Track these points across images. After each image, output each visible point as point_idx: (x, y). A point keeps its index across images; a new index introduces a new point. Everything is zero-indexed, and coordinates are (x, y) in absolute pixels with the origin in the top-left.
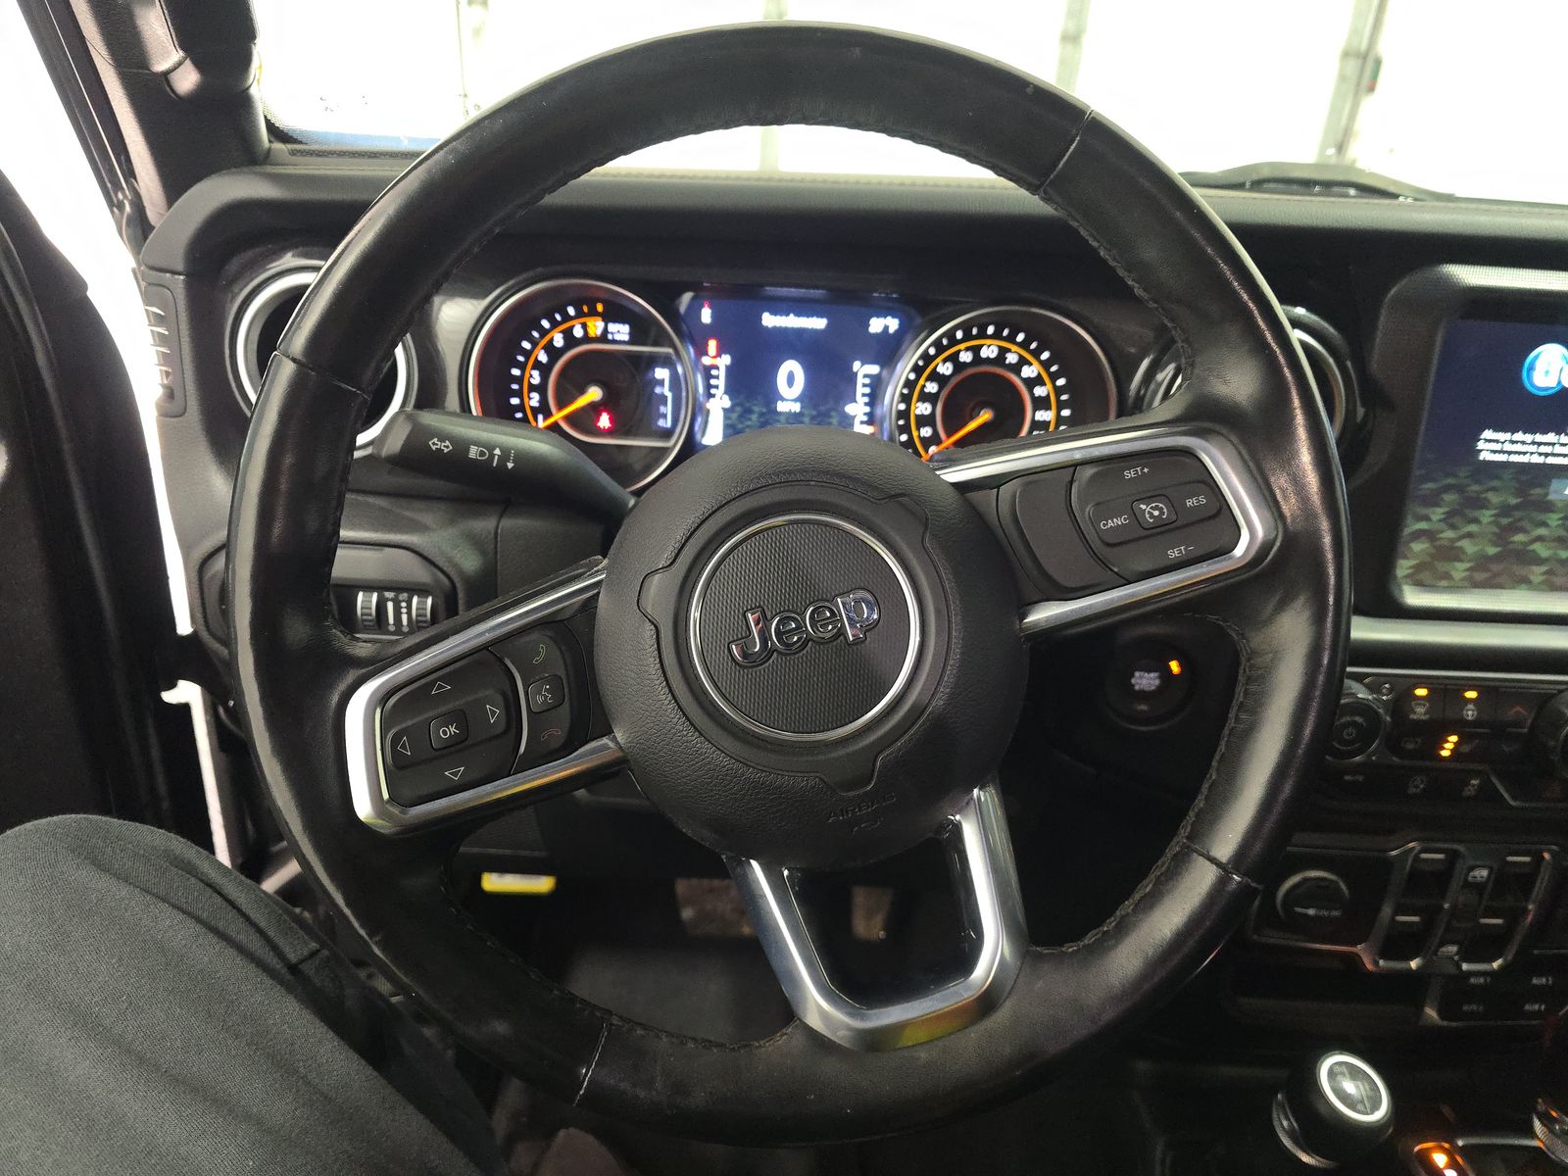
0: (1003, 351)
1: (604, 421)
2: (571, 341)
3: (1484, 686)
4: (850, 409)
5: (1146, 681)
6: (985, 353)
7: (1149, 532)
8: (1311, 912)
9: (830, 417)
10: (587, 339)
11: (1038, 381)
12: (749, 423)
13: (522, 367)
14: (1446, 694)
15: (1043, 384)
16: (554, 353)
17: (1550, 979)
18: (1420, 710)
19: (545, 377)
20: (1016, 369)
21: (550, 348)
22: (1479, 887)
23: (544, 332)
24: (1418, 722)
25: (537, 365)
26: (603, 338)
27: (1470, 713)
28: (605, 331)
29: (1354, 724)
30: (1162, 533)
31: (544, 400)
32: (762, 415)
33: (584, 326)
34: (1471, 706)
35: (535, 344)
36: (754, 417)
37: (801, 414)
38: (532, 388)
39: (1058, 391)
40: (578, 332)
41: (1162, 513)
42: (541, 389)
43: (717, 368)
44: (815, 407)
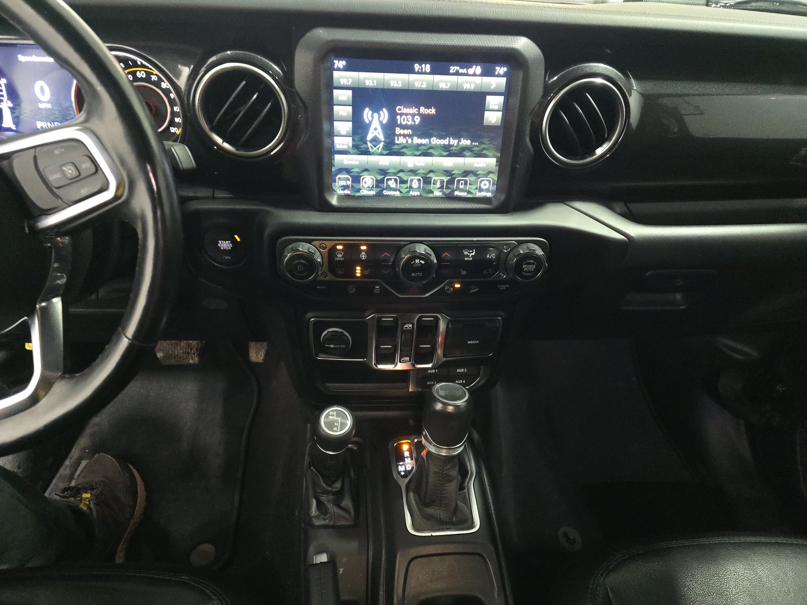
3: (369, 244)
5: (225, 245)
6: (139, 75)
7: (71, 181)
8: (332, 346)
14: (352, 249)
17: (465, 369)
18: (340, 256)
22: (410, 332)
24: (340, 261)
27: (363, 256)
29: (302, 264)
30: (76, 181)
32: (31, 110)
34: (363, 253)
36: (28, 112)
37: (53, 110)
41: (72, 172)
44: (59, 106)
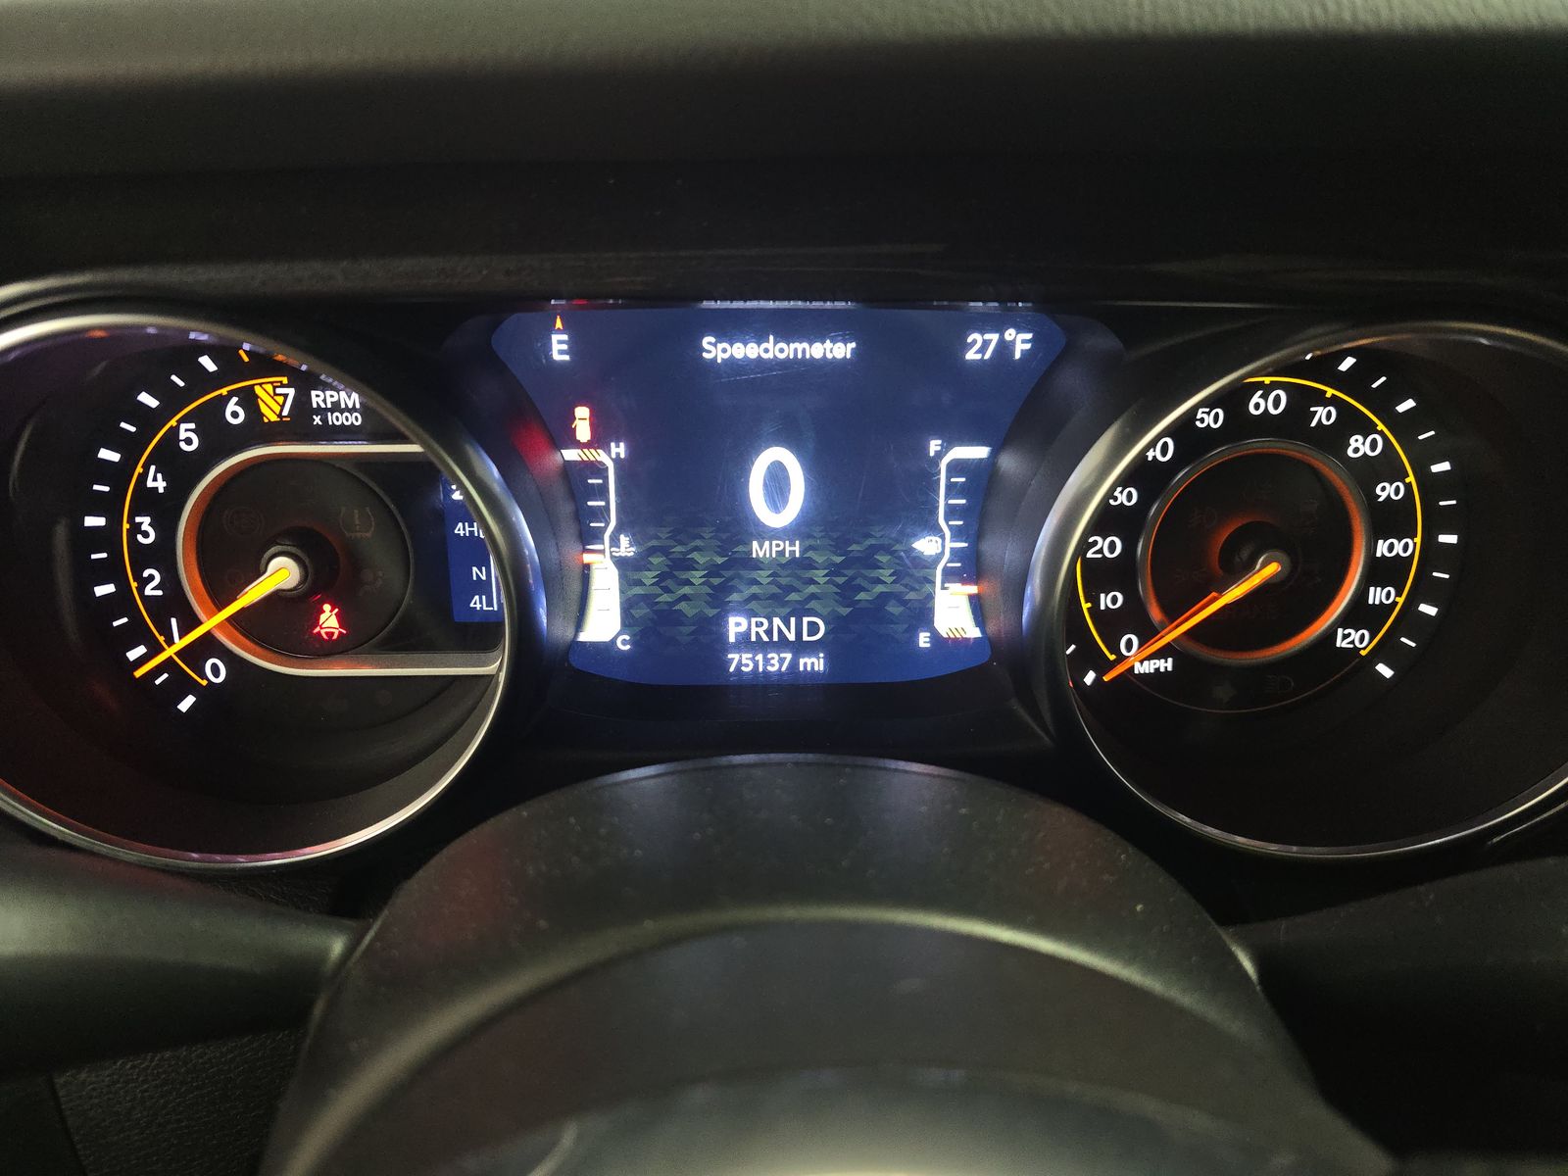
0: (1303, 401)
1: (329, 621)
2: (219, 439)
4: (926, 546)
6: (1257, 405)
9: (877, 566)
10: (258, 430)
11: (1385, 467)
12: (686, 590)
13: (109, 506)
15: (1399, 475)
16: (182, 470)
19: (166, 526)
20: (1333, 439)
21: (169, 457)
23: (149, 421)
25: (146, 500)
26: (301, 423)
28: (302, 405)
31: (171, 582)
32: (713, 571)
33: (249, 400)
35: (131, 448)
36: (697, 577)
37: (803, 564)
38: (143, 557)
39: (1432, 487)
40: (234, 413)
42: (161, 555)
43: (598, 469)
44: (839, 546)
